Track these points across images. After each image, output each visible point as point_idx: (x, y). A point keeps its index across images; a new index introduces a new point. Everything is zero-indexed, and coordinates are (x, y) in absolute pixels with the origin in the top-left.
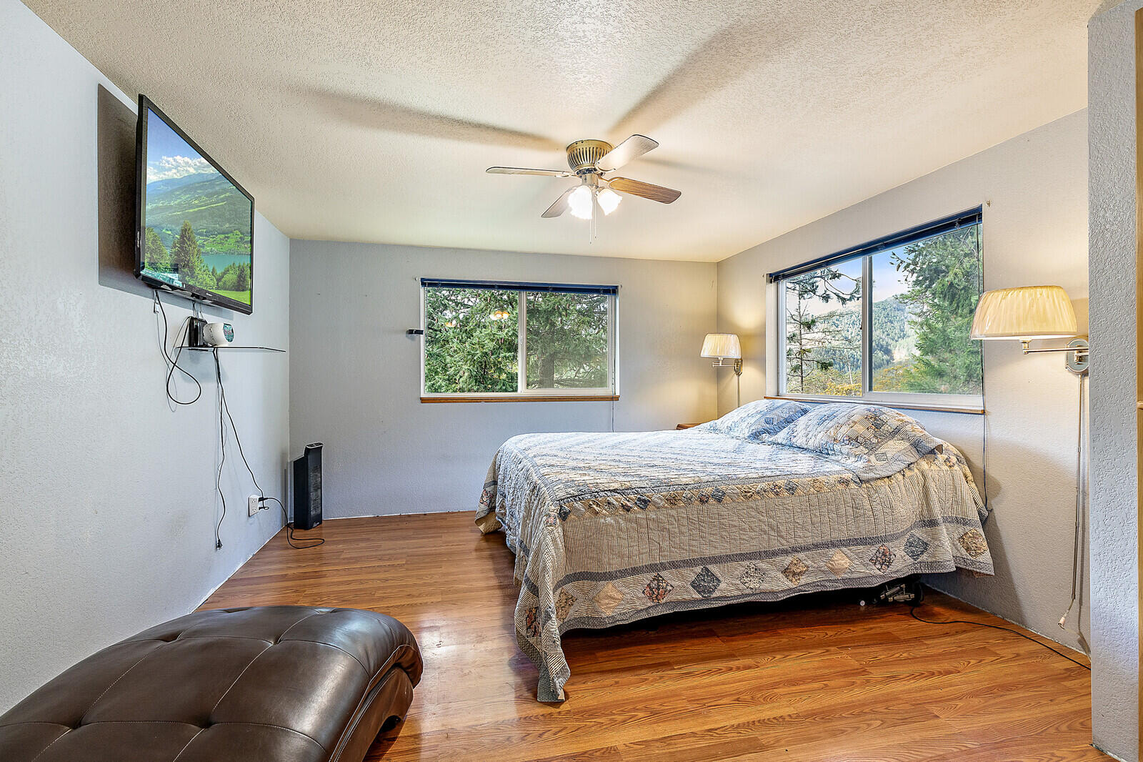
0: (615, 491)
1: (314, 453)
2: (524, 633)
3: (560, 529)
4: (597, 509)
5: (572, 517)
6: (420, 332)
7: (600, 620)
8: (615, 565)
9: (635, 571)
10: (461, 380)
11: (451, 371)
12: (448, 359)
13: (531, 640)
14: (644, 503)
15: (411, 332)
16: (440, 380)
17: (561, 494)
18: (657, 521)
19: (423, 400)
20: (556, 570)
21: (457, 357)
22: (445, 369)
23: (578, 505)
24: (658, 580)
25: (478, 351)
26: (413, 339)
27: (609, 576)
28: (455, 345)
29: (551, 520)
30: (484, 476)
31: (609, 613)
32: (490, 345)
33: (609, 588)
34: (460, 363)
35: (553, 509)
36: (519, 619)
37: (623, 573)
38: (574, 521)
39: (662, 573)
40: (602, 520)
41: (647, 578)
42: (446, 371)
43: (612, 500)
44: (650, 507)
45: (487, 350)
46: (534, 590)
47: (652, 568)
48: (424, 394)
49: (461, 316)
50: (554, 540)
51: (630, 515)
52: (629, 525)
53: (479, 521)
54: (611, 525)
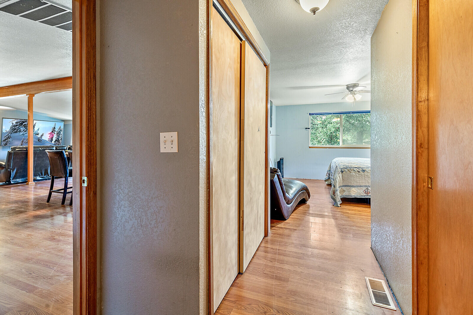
0: (356, 167)
1: (282, 159)
2: (332, 195)
3: (341, 175)
4: (351, 171)
5: (344, 172)
6: (309, 128)
7: (351, 196)
8: (355, 184)
9: (360, 186)
10: (323, 142)
11: (319, 139)
12: (318, 135)
13: (334, 197)
14: (364, 171)
15: (306, 128)
16: (315, 142)
17: (341, 167)
18: (367, 175)
19: (310, 147)
20: (339, 183)
21: (321, 134)
22: (317, 138)
23: (346, 170)
24: (368, 190)
25: (329, 132)
26: (307, 130)
27: (354, 187)
28: (320, 130)
29: (339, 172)
30: (327, 169)
31: (354, 195)
32: (333, 130)
33: (353, 189)
34: (322, 136)
35: (340, 170)
36: (331, 192)
37: (357, 186)
38: (344, 173)
39: (369, 188)
40: (352, 174)
41: (364, 188)
42: (317, 139)
43: (355, 169)
44: (365, 172)
45: (332, 132)
46: (335, 187)
47: (365, 186)
48: (311, 145)
49: (323, 119)
50: (339, 176)
51: (359, 173)
52: (359, 175)
53: (326, 181)
54: (354, 175)
